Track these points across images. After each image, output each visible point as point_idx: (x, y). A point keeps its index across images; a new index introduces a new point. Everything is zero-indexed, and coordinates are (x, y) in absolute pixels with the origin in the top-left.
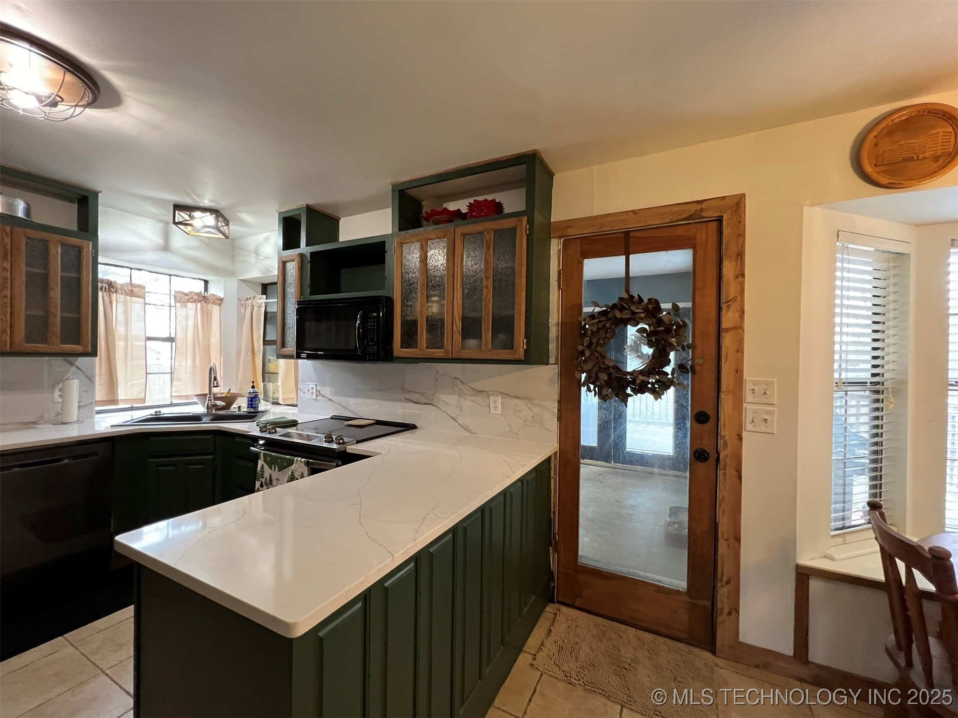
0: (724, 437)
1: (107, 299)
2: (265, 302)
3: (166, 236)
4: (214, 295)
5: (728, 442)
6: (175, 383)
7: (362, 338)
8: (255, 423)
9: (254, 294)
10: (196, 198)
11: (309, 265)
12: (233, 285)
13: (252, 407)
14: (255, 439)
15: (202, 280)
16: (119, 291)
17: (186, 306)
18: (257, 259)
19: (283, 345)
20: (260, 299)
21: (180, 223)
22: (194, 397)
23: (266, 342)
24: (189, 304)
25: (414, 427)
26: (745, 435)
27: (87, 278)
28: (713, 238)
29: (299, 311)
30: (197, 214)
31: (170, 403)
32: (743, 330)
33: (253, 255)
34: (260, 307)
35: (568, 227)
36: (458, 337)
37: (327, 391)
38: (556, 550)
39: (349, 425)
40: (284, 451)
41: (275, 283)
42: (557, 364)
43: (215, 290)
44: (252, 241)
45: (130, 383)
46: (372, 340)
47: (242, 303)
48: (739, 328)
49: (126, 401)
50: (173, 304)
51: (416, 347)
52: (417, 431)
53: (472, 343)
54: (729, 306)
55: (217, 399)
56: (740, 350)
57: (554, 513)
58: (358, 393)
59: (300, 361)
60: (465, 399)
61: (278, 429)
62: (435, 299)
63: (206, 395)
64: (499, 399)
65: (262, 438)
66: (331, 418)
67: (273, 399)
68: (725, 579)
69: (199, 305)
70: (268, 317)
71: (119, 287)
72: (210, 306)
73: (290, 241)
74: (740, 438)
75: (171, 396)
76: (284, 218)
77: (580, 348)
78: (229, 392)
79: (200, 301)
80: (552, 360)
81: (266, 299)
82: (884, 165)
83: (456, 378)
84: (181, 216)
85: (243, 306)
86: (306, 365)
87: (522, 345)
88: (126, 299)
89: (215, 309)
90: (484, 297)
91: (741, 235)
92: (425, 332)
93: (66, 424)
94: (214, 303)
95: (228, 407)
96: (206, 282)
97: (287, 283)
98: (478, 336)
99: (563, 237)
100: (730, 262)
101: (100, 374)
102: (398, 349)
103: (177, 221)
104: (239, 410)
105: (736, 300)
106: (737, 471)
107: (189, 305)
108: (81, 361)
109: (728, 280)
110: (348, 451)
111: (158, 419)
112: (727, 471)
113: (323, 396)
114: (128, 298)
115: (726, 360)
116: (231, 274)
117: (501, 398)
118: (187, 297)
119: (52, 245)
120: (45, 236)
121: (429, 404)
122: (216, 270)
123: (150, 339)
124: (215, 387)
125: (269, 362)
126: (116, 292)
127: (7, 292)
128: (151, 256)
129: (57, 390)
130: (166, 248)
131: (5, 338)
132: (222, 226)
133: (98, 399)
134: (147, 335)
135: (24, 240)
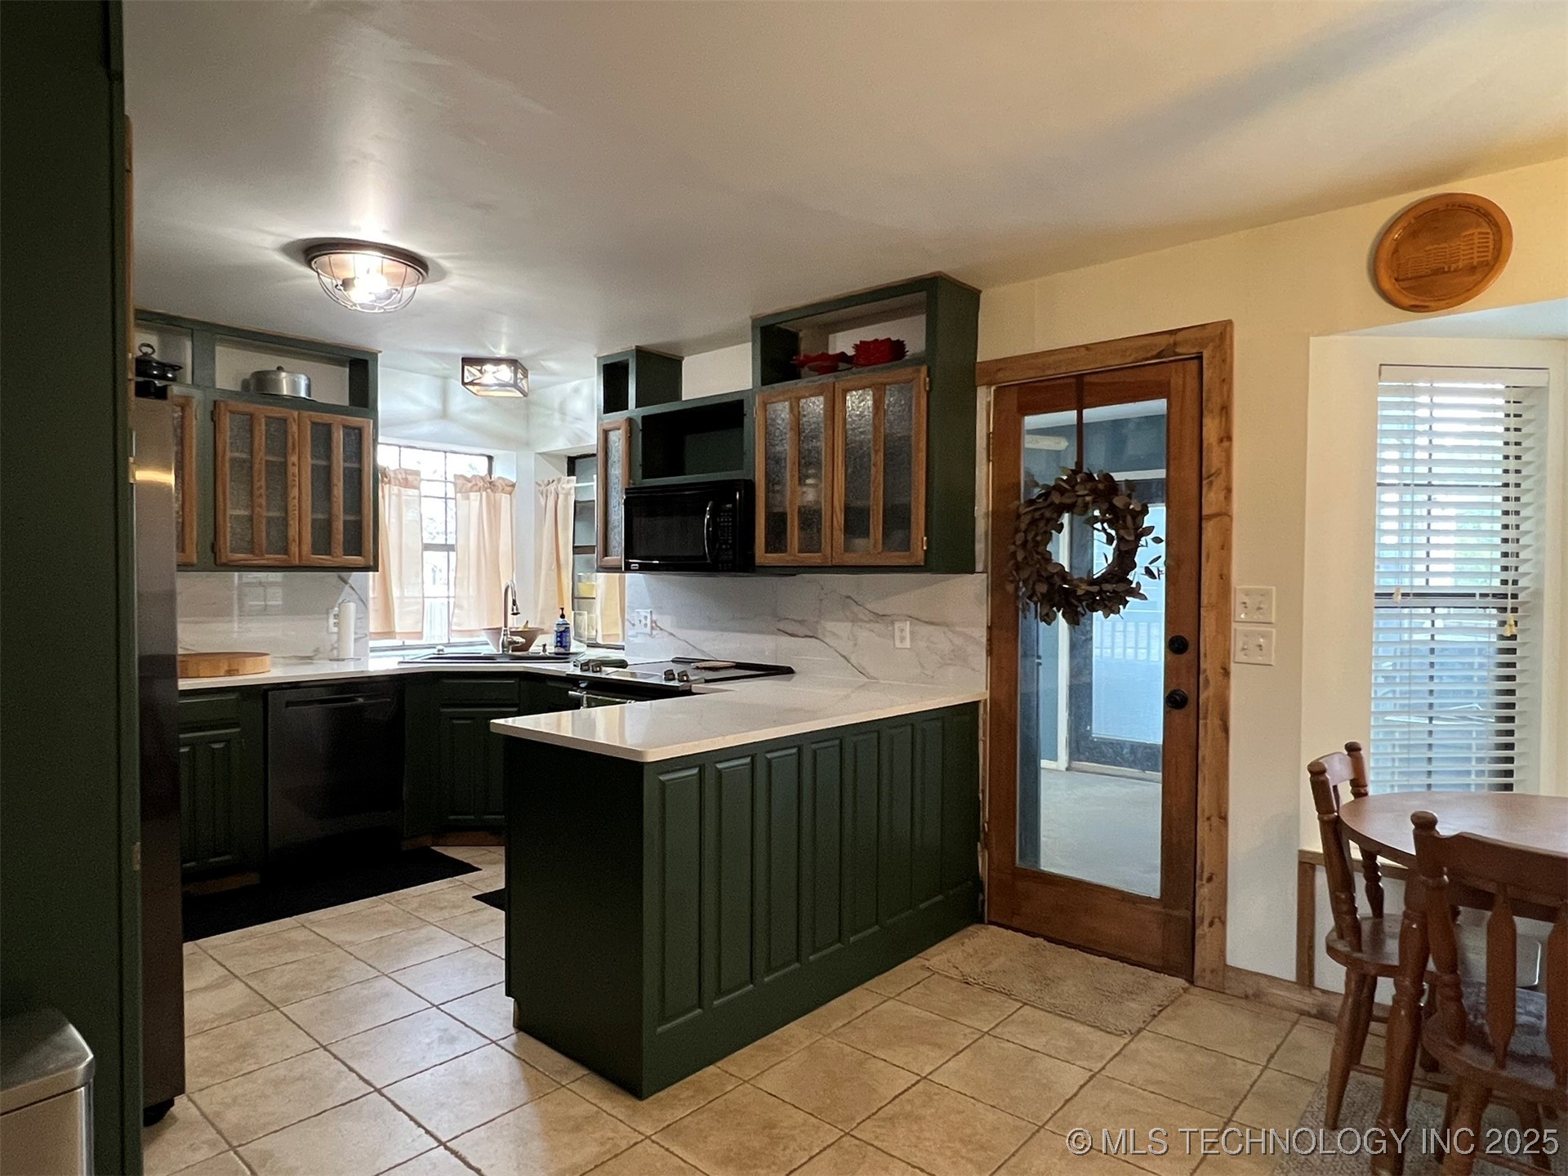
0: (1205, 671)
2: (575, 488)
3: (447, 399)
4: (503, 479)
5: (1210, 677)
7: (713, 537)
8: (571, 664)
9: (559, 475)
10: (492, 348)
11: (640, 435)
12: (530, 462)
13: (561, 646)
14: (575, 680)
15: (485, 456)
16: (392, 480)
17: (468, 498)
18: (563, 420)
19: (606, 553)
20: (568, 482)
21: (472, 383)
22: (483, 632)
23: (577, 550)
24: (471, 494)
25: (787, 671)
26: (1234, 668)
27: (368, 467)
28: (1192, 384)
29: (628, 503)
30: (488, 367)
32: (1230, 517)
33: (557, 415)
34: (567, 495)
35: (999, 370)
36: (839, 536)
37: (666, 622)
38: (986, 846)
39: (698, 668)
40: (612, 694)
41: (594, 455)
42: (987, 572)
43: (503, 472)
44: (555, 394)
46: (726, 542)
47: (543, 486)
48: (1225, 514)
50: (451, 494)
51: (786, 551)
52: (796, 677)
53: (859, 542)
54: (1211, 483)
55: (514, 633)
56: (1225, 546)
57: (983, 791)
58: (712, 624)
59: (628, 575)
60: (861, 627)
61: (603, 669)
62: (809, 481)
63: (500, 629)
64: (907, 626)
65: (584, 678)
66: (672, 661)
67: (588, 639)
68: (1206, 875)
69: (484, 493)
70: (581, 510)
71: (392, 475)
72: (498, 495)
73: (614, 400)
74: (1226, 673)
76: (604, 366)
77: (1012, 548)
78: (525, 627)
79: (485, 490)
80: (979, 567)
81: (577, 482)
82: (1408, 279)
83: (849, 597)
84: (472, 372)
85: (542, 494)
86: (637, 581)
87: (920, 543)
88: (399, 491)
89: (504, 499)
90: (872, 478)
91: (1226, 381)
92: (796, 529)
93: (343, 660)
94: (502, 491)
95: (525, 647)
96: (490, 458)
97: (610, 462)
98: (866, 534)
99: (994, 384)
100: (1213, 418)
101: (375, 596)
102: (761, 556)
103: (466, 381)
104: (544, 650)
105: (1219, 474)
106: (1221, 719)
107: (473, 495)
108: (355, 577)
109: (1210, 445)
110: (694, 690)
111: (440, 657)
112: (1209, 721)
113: (661, 629)
114: (402, 489)
115: (1207, 562)
116: (527, 444)
117: (911, 624)
118: (470, 485)
119: (334, 429)
120: (326, 418)
121: (811, 637)
122: (505, 441)
123: (427, 547)
124: (514, 614)
125: (580, 581)
126: (389, 482)
127: (295, 492)
128: (426, 428)
129: (332, 617)
130: (444, 415)
131: (294, 548)
132: (521, 381)
133: (372, 631)
134: (425, 541)
135: (309, 425)
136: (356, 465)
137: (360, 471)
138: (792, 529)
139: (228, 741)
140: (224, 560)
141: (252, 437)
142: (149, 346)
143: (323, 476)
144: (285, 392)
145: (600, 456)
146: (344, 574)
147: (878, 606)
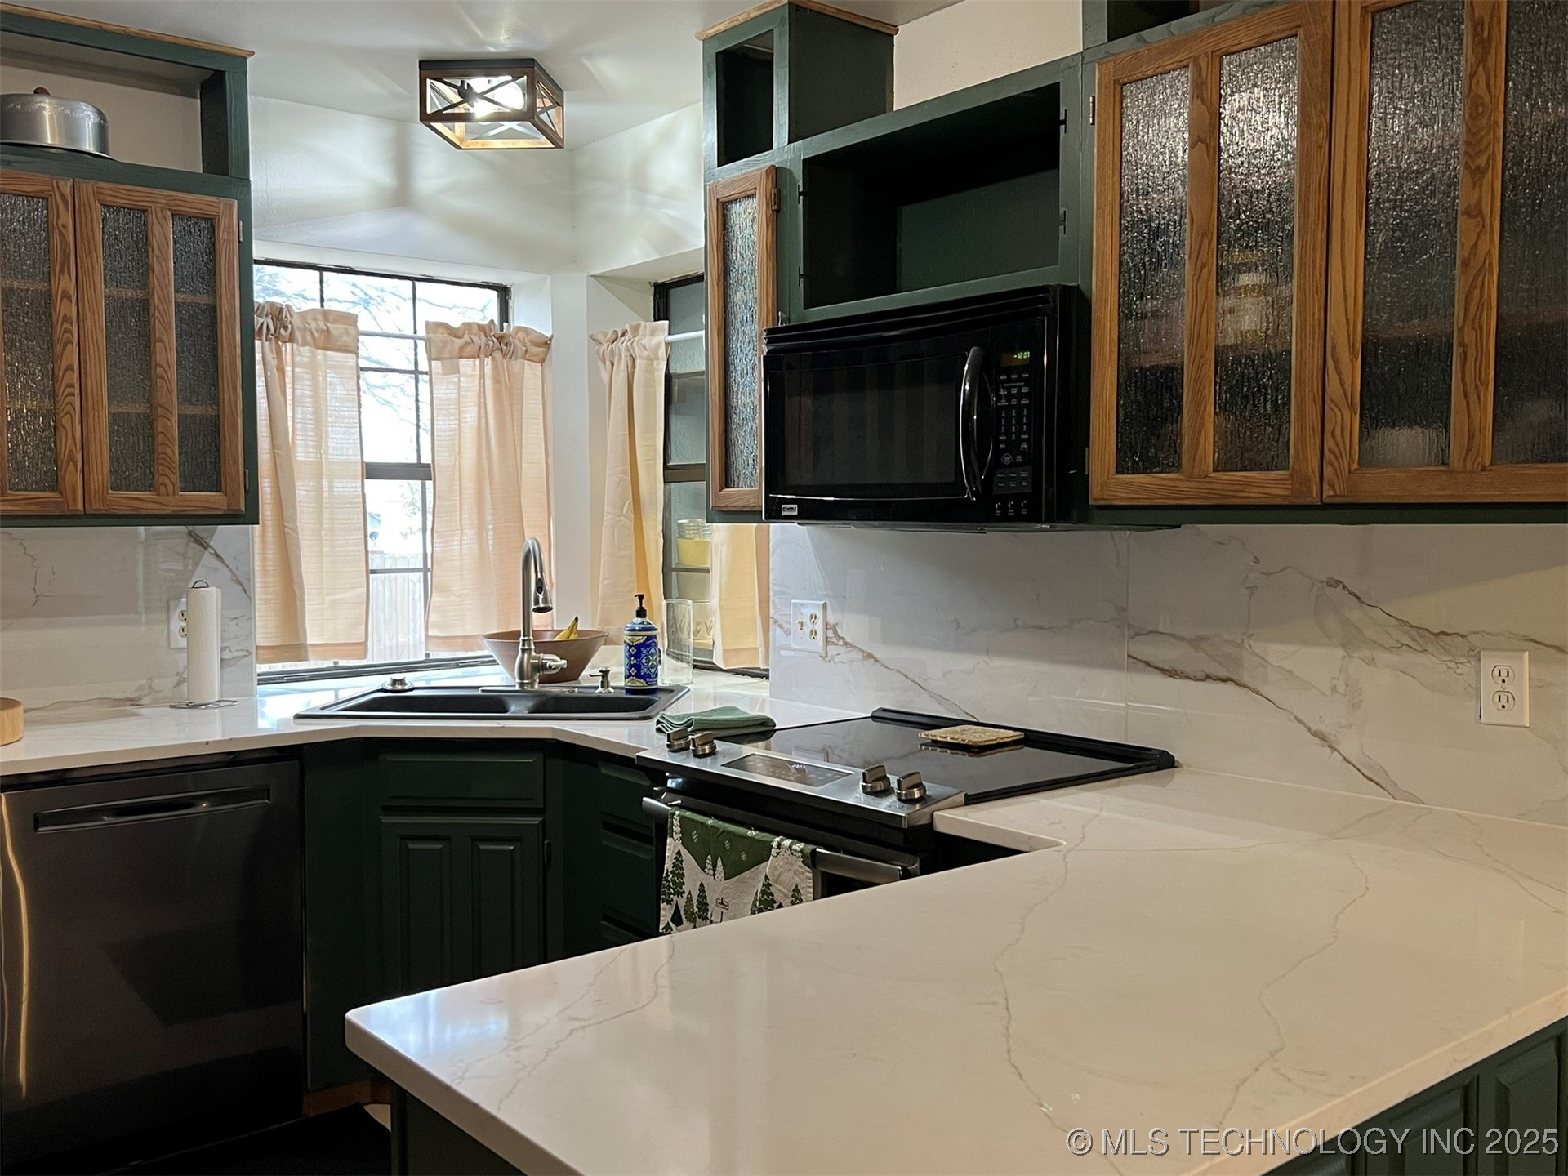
1: (273, 362)
2: (667, 344)
3: (403, 161)
4: (525, 330)
6: (436, 599)
7: (977, 445)
8: (652, 725)
9: (635, 319)
11: (800, 207)
12: (577, 291)
13: (638, 675)
14: (655, 772)
15: (493, 286)
16: (298, 335)
17: (456, 370)
18: (641, 203)
19: (727, 481)
20: (652, 334)
21: (439, 116)
22: (486, 641)
23: (672, 473)
24: (463, 361)
25: (1161, 761)
27: (230, 304)
29: (772, 363)
30: (478, 82)
31: (423, 658)
33: (629, 193)
34: (651, 360)
36: (1346, 421)
37: (854, 627)
39: (935, 743)
40: (739, 814)
41: (699, 278)
43: (530, 316)
44: (623, 149)
45: (332, 598)
47: (603, 347)
49: (326, 648)
50: (423, 366)
51: (1176, 467)
52: (1177, 778)
53: (1407, 440)
55: (544, 647)
58: (961, 637)
59: (775, 528)
60: (1372, 662)
61: (720, 746)
62: (1247, 279)
63: (516, 635)
64: (1523, 666)
65: (677, 770)
66: (872, 717)
67: (696, 651)
69: (488, 361)
70: (676, 391)
71: (297, 322)
72: (516, 364)
73: (740, 131)
75: (427, 636)
76: (718, 55)
78: (573, 629)
79: (490, 354)
83: (1333, 583)
84: (440, 93)
85: (603, 360)
86: (794, 541)
88: (314, 356)
89: (531, 373)
90: (1461, 254)
92: (1211, 408)
93: (197, 706)
94: (527, 356)
95: (571, 673)
96: (503, 292)
97: (734, 274)
101: (264, 571)
102: (1105, 479)
103: (429, 110)
104: (605, 683)
107: (466, 365)
108: (224, 534)
110: (941, 827)
111: (399, 703)
113: (846, 644)
114: (320, 354)
118: (459, 342)
119: (152, 219)
120: (139, 195)
121: (1223, 680)
122: (528, 253)
123: (374, 471)
124: (540, 610)
125: (681, 535)
126: (292, 339)
128: (367, 226)
129: (176, 615)
130: (401, 197)
131: (72, 476)
132: (546, 109)
133: (261, 642)
134: (367, 459)
135: (99, 212)
136: (204, 299)
137: (212, 312)
138: (1199, 403)
143: (132, 322)
144: (49, 141)
145: (712, 280)
146: (199, 529)
147: (1428, 610)
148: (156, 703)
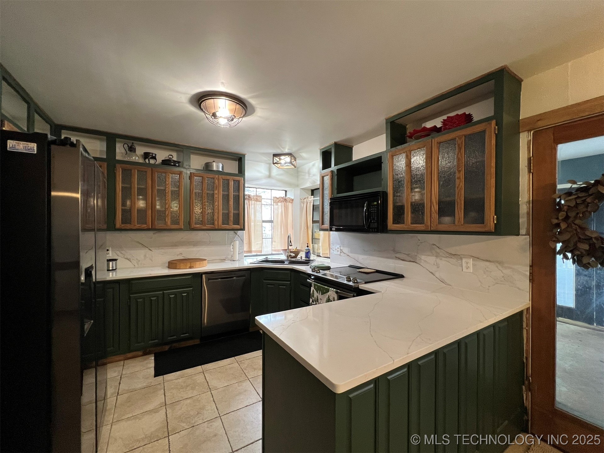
1: (248, 204)
2: (313, 200)
3: (270, 170)
4: (289, 198)
6: (273, 243)
7: (367, 219)
8: (309, 266)
9: (308, 196)
10: (282, 149)
11: (336, 177)
12: (298, 192)
13: (307, 257)
14: (309, 275)
15: (284, 190)
16: (252, 199)
18: (309, 176)
19: (323, 224)
20: (311, 198)
21: (276, 163)
22: (282, 251)
23: (314, 222)
24: (279, 203)
25: (400, 276)
27: (241, 194)
29: (331, 204)
30: (282, 157)
31: (271, 253)
33: (307, 175)
34: (310, 203)
35: (538, 121)
36: (435, 216)
37: (346, 250)
38: (529, 389)
39: (360, 272)
40: (324, 284)
41: (319, 189)
42: (529, 235)
43: (290, 196)
44: (306, 167)
45: (256, 243)
46: (374, 219)
47: (302, 201)
49: (255, 251)
50: (272, 204)
51: (403, 223)
52: (404, 280)
53: (447, 219)
55: (291, 252)
57: (527, 358)
58: (365, 252)
59: (331, 232)
60: (441, 259)
61: (321, 271)
62: (417, 190)
63: (286, 250)
64: (471, 261)
65: (313, 275)
66: (349, 266)
67: (317, 253)
69: (283, 203)
70: (314, 208)
71: (252, 197)
72: (288, 204)
73: (326, 164)
75: (272, 250)
76: (322, 152)
77: (555, 221)
78: (296, 249)
79: (283, 202)
80: (523, 231)
81: (314, 198)
83: (434, 245)
84: (276, 159)
85: (302, 203)
86: (334, 234)
87: (492, 220)
89: (290, 205)
90: (457, 186)
92: (410, 213)
93: (234, 261)
94: (289, 202)
95: (295, 257)
96: (286, 191)
97: (324, 188)
98: (452, 214)
99: (533, 130)
101: (246, 239)
102: (391, 225)
103: (274, 162)
104: (301, 259)
107: (279, 204)
108: (239, 232)
110: (360, 288)
111: (267, 261)
113: (344, 253)
114: (256, 202)
116: (298, 186)
117: (472, 260)
118: (278, 200)
119: (230, 181)
120: (228, 177)
121: (413, 262)
122: (290, 185)
123: (264, 221)
124: (290, 246)
125: (315, 232)
126: (251, 200)
127: (217, 203)
128: (264, 181)
129: (231, 245)
130: (270, 176)
131: (216, 223)
132: (293, 161)
133: (245, 250)
134: (263, 220)
135: (222, 180)
136: (237, 194)
137: (239, 196)
138: (408, 213)
139: (187, 292)
140: (192, 227)
141: (202, 185)
142: (171, 155)
143: (226, 198)
144: (215, 169)
145: (321, 189)
146: (236, 231)
147: (452, 250)
148: (228, 260)
